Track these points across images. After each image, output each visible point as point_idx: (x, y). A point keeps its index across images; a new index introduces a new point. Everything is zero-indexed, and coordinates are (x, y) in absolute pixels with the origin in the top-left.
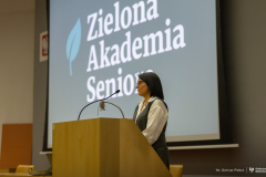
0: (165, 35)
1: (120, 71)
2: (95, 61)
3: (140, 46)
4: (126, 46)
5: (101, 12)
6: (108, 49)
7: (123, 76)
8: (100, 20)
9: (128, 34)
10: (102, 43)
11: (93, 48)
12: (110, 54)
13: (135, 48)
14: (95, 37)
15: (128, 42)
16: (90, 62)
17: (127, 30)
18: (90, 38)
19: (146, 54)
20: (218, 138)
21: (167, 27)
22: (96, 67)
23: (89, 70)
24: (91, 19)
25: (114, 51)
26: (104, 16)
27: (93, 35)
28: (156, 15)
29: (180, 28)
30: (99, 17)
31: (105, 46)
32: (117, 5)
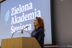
0: (34, 14)
1: (21, 24)
2: (13, 22)
3: (27, 17)
4: (23, 17)
5: (15, 7)
6: (17, 18)
7: (22, 25)
8: (15, 10)
9: (23, 14)
10: (15, 16)
11: (13, 18)
12: (18, 19)
13: (25, 18)
14: (13, 15)
15: (23, 16)
16: (12, 22)
17: (23, 12)
18: (12, 15)
19: (29, 19)
20: (51, 44)
21: (35, 11)
22: (14, 23)
23: (12, 24)
24: (12, 10)
25: (19, 18)
26: (16, 9)
27: (13, 14)
28: (32, 8)
29: (39, 11)
30: (15, 9)
31: (17, 17)
32: (20, 5)
